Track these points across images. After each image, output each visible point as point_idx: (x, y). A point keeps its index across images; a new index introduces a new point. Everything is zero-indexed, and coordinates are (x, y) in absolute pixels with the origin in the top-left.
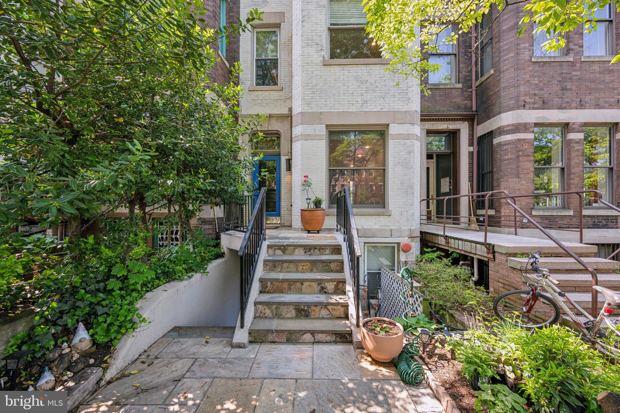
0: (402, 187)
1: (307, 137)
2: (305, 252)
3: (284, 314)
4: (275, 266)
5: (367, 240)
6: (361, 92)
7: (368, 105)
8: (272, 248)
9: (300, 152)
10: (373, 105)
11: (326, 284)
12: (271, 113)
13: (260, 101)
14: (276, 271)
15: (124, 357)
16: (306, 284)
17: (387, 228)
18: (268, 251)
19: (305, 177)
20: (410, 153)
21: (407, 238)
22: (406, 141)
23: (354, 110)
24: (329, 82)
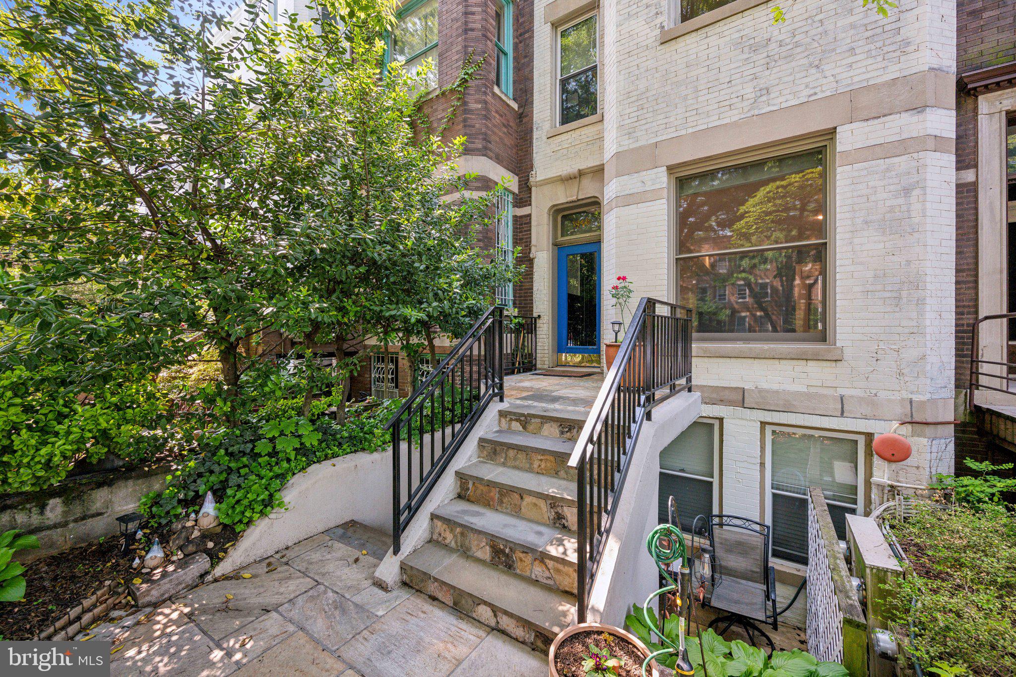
0: (879, 287)
1: (628, 200)
2: (562, 433)
3: (474, 549)
4: (495, 452)
5: (769, 417)
6: (752, 71)
7: (772, 96)
8: (506, 416)
9: (614, 231)
10: (785, 92)
11: (565, 509)
12: (581, 168)
13: (565, 151)
14: (498, 462)
15: (246, 550)
16: (528, 499)
17: (830, 392)
18: (500, 421)
19: (619, 279)
20: (907, 191)
21: (895, 425)
22: (896, 160)
23: (734, 119)
24: (673, 75)
